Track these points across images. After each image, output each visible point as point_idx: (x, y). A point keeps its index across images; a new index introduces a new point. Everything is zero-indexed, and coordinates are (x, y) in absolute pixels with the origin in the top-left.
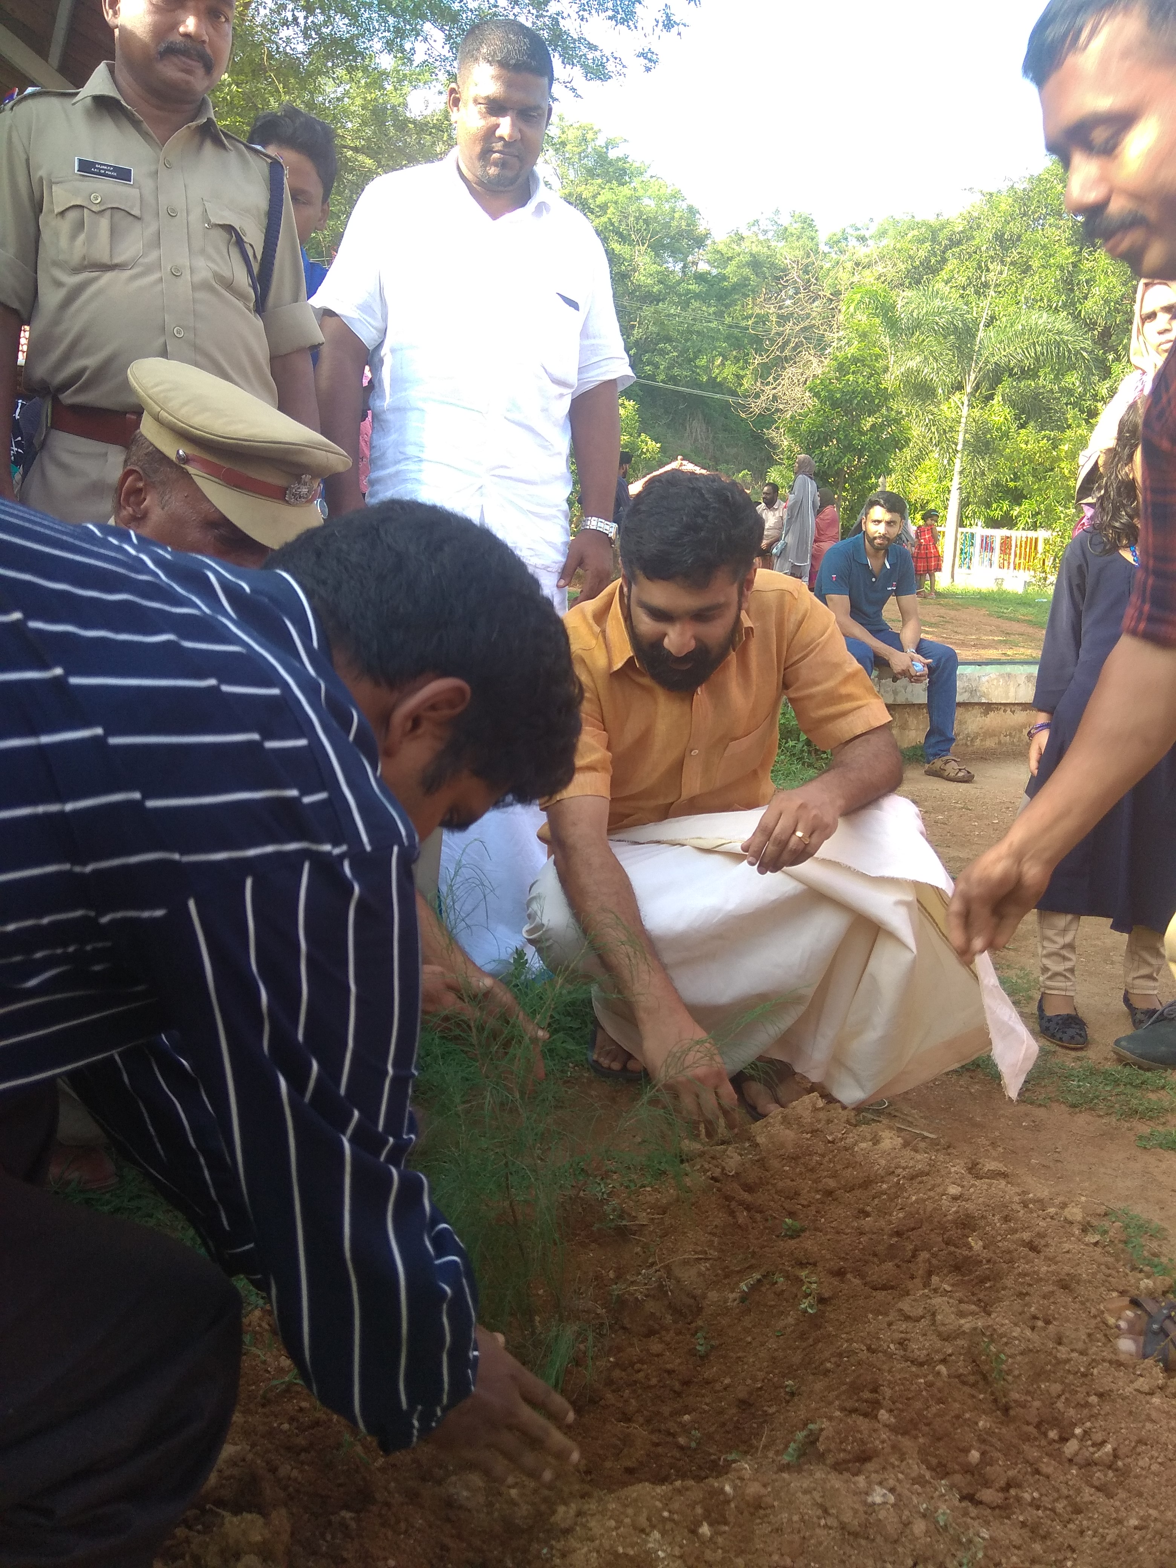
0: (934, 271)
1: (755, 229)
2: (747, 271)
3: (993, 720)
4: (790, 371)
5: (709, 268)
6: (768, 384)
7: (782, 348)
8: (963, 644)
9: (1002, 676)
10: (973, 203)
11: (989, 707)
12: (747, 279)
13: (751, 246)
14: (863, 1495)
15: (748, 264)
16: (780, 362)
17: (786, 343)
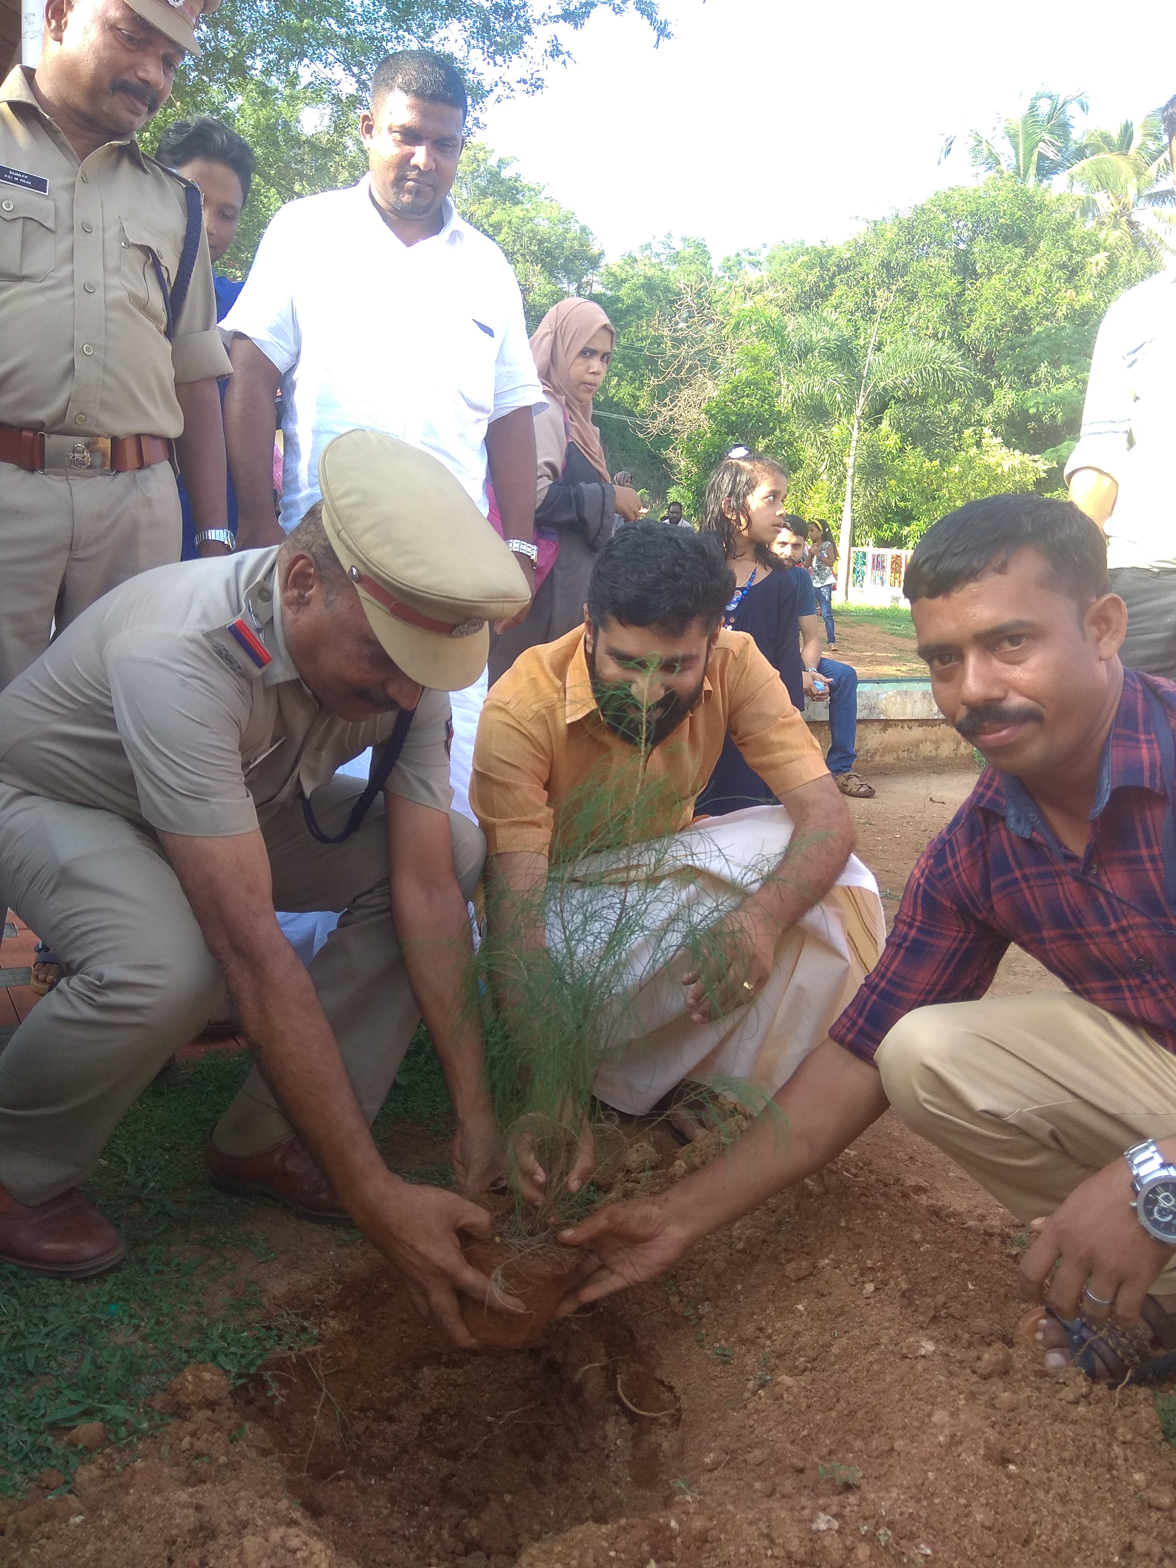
0: (824, 296)
1: (647, 252)
2: (641, 293)
3: (892, 736)
4: (686, 393)
5: (603, 290)
6: (665, 405)
7: (678, 370)
8: (859, 660)
9: (899, 693)
10: (859, 231)
11: (887, 724)
12: (640, 300)
13: (644, 270)
14: (808, 1523)
15: (643, 286)
16: (675, 385)
17: (680, 367)
